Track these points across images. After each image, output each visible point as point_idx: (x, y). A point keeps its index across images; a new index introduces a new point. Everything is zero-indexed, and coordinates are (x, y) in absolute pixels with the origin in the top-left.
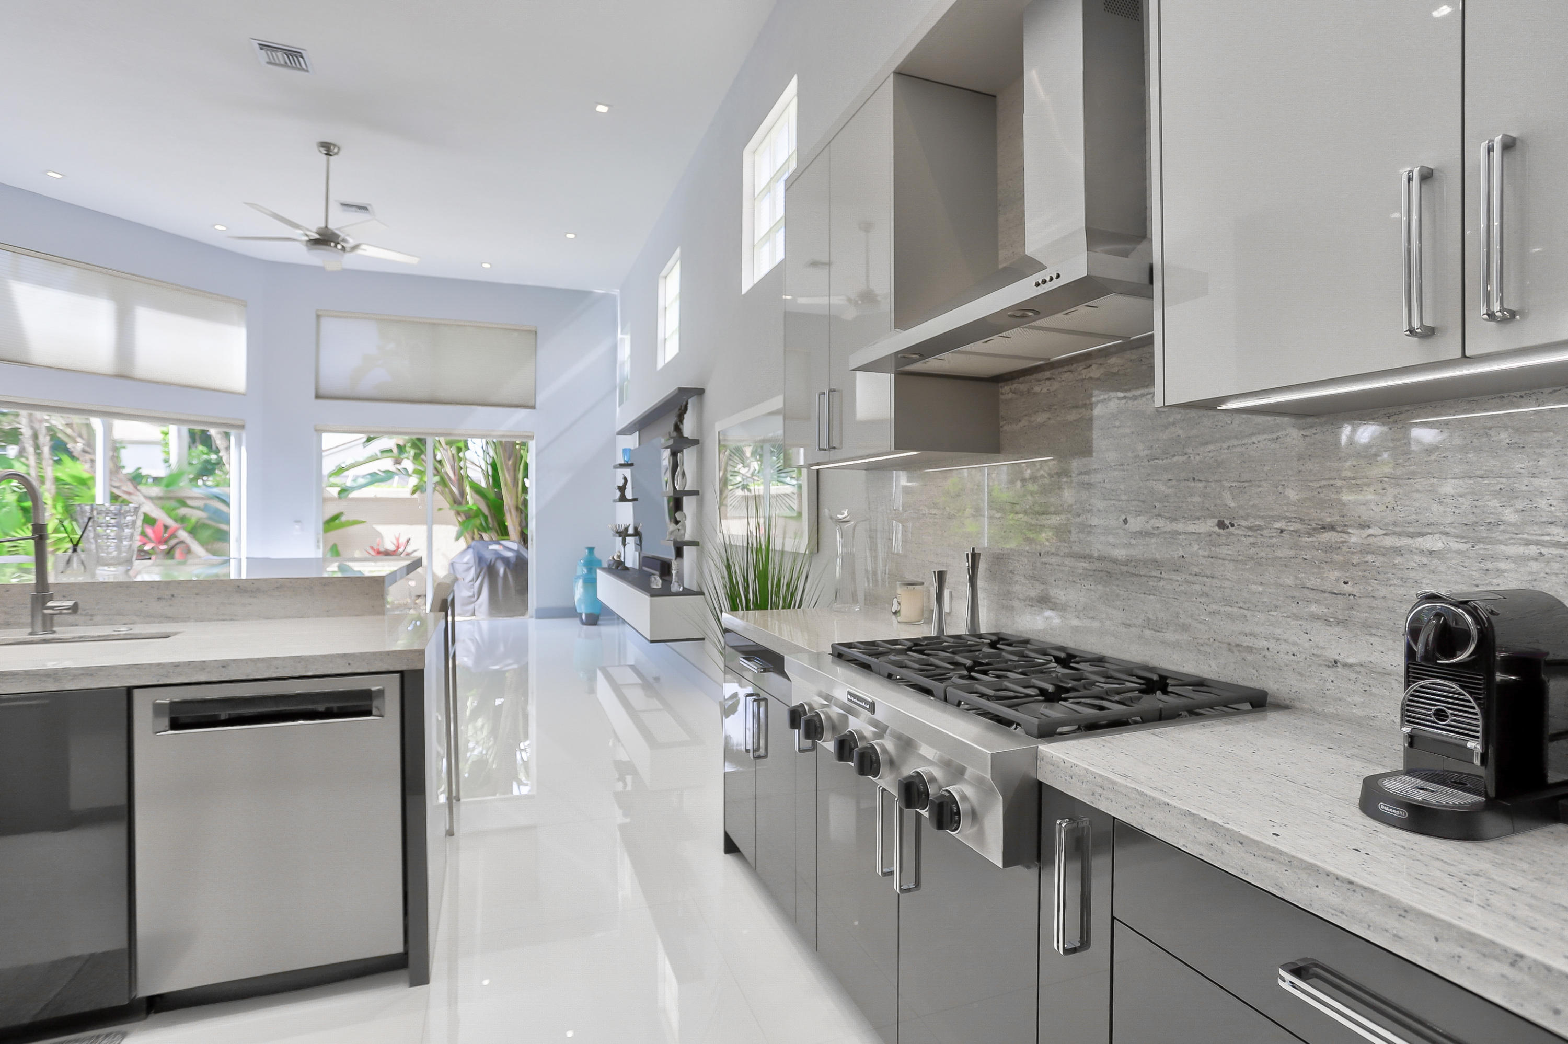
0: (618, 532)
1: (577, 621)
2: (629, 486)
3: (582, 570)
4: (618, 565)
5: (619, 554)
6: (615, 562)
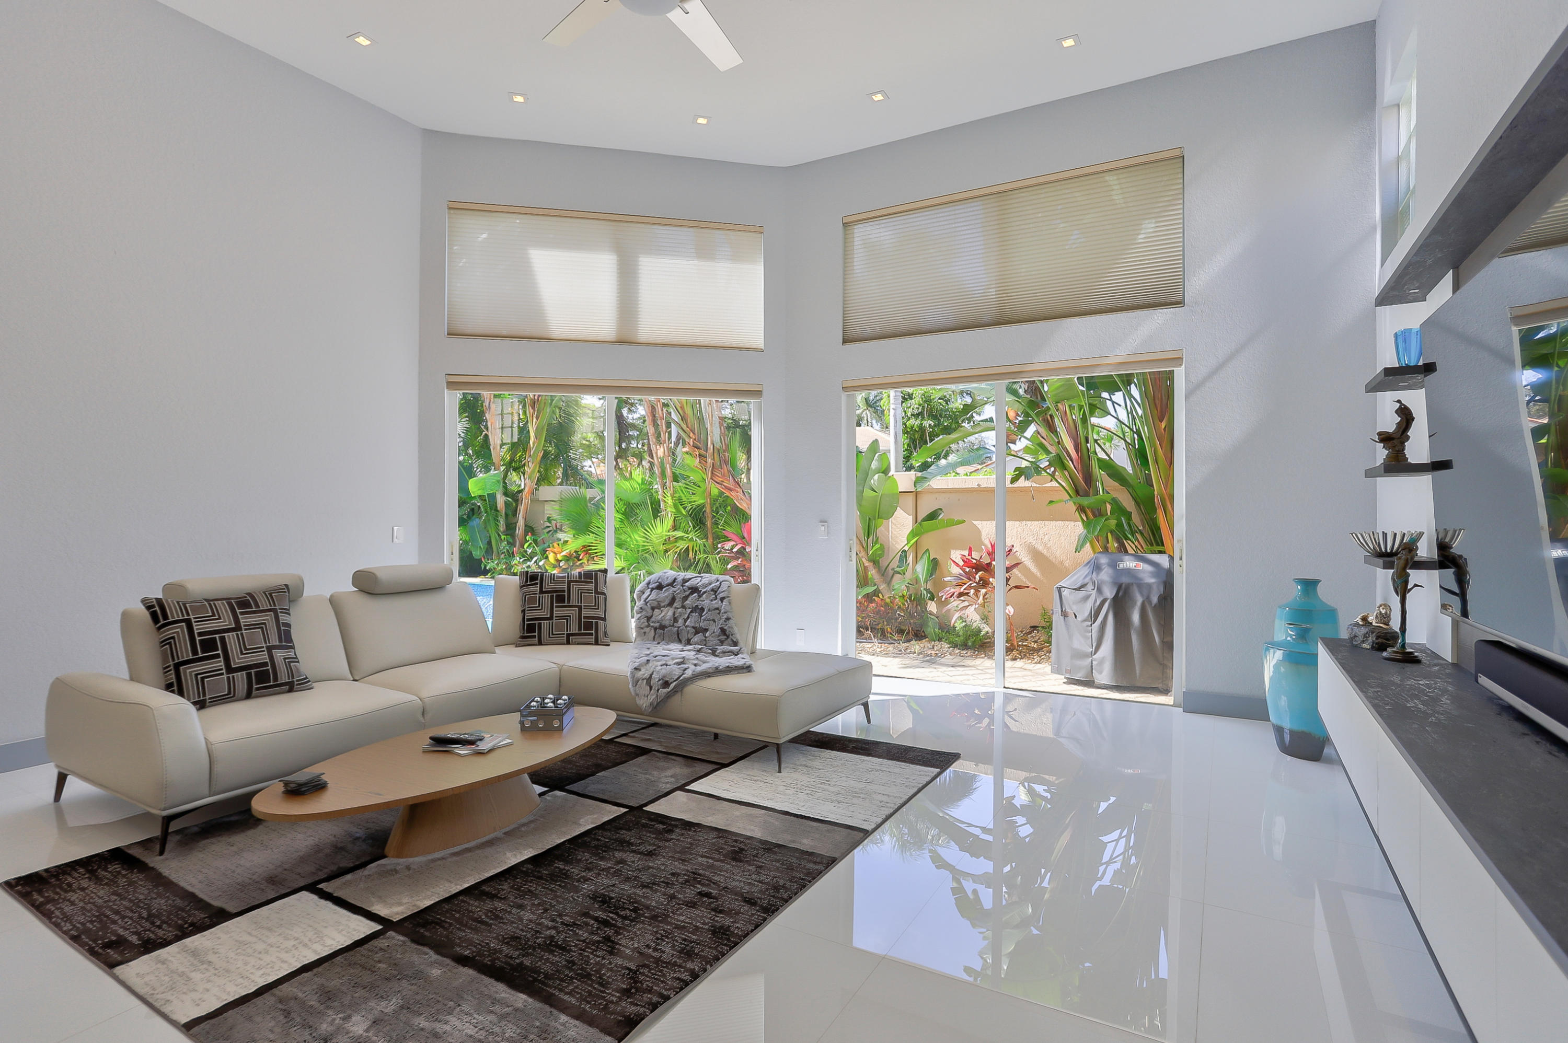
4: (1380, 640)
5: (1383, 612)
6: (1373, 633)
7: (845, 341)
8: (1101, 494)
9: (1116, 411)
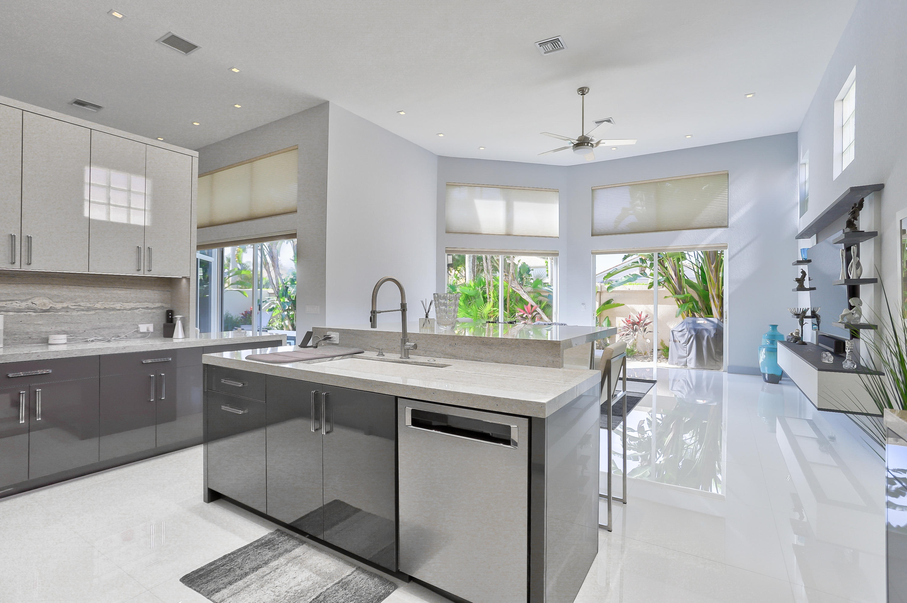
0: (796, 315)
1: (761, 378)
2: (807, 278)
3: (766, 342)
4: (796, 340)
5: (797, 331)
6: (794, 338)
7: (592, 235)
8: (686, 293)
9: (690, 259)
